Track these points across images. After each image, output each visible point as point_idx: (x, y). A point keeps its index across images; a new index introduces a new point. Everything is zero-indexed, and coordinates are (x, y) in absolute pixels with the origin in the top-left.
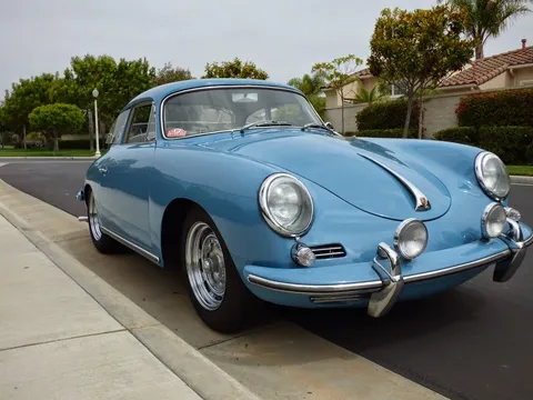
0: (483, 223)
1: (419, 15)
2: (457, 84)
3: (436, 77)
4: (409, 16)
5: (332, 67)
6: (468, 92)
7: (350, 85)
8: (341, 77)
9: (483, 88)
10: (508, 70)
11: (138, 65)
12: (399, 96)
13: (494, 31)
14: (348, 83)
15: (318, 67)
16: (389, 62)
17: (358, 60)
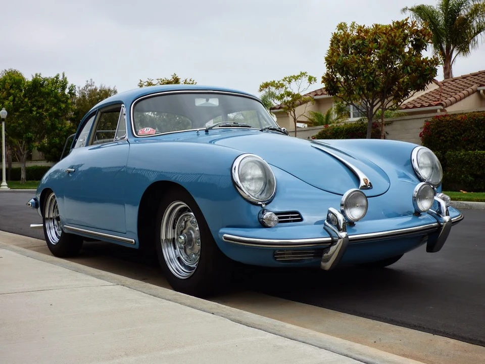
0: (415, 200)
1: (378, 30)
2: (422, 106)
3: (398, 98)
4: (367, 31)
5: (282, 86)
6: (433, 115)
7: (303, 106)
8: (293, 96)
9: (450, 110)
10: (478, 91)
11: (55, 81)
12: (358, 119)
13: (464, 49)
14: (301, 104)
15: (266, 85)
16: (346, 80)
17: (311, 79)
